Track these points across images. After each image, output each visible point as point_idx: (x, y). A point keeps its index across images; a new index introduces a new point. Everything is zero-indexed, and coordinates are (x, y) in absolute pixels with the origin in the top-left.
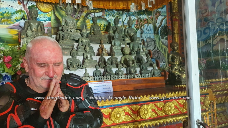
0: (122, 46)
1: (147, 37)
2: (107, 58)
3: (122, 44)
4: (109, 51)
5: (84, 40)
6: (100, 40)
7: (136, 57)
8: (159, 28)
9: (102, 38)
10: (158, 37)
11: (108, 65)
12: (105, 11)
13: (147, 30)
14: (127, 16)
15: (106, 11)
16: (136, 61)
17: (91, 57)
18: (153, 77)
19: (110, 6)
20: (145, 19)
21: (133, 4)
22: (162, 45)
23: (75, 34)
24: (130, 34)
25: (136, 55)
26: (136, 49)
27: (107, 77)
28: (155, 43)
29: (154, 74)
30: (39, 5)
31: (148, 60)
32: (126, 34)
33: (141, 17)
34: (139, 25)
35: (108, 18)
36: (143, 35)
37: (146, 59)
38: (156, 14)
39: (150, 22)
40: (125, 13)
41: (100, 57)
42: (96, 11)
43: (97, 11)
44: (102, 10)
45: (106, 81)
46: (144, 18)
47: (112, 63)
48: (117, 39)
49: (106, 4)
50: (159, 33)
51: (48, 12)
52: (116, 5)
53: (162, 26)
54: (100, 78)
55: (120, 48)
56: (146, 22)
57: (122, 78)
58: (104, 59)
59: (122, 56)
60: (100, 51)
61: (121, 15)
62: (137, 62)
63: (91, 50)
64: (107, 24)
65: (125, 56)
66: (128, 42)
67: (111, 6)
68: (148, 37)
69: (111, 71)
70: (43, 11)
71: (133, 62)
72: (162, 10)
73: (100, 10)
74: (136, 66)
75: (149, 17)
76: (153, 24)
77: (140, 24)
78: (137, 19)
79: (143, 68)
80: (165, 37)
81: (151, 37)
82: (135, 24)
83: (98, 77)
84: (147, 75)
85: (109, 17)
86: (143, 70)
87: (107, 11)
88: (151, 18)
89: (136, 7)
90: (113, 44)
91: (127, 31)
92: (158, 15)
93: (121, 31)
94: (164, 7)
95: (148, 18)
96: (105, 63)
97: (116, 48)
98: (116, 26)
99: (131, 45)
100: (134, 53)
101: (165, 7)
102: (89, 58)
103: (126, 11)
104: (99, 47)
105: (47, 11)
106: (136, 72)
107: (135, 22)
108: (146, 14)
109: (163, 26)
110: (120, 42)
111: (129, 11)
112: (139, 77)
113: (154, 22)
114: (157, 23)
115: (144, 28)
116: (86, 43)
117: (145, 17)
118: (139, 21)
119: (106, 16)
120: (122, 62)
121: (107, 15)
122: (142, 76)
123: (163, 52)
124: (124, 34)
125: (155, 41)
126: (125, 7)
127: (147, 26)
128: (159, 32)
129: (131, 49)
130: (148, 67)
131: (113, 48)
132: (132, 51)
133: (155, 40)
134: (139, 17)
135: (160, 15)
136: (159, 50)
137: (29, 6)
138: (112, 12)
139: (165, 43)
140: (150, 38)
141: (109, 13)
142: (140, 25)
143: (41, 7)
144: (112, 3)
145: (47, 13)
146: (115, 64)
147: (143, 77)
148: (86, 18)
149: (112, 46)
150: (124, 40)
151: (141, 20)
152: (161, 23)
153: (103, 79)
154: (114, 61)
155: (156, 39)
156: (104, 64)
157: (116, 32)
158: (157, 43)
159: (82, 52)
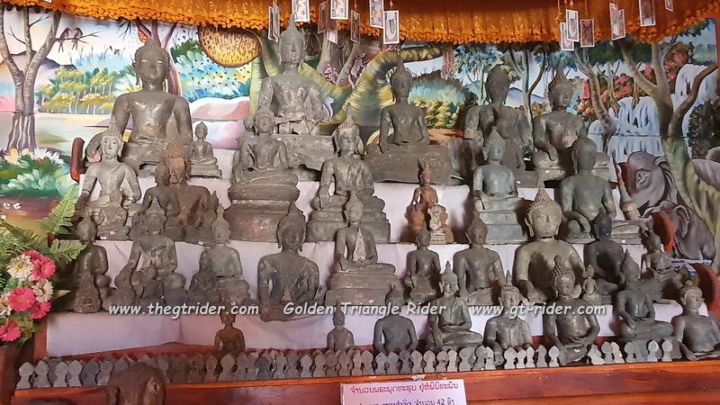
0: (520, 196)
1: (629, 153)
2: (446, 253)
3: (523, 185)
4: (460, 220)
5: (344, 171)
6: (420, 166)
7: (593, 250)
8: (683, 112)
9: (428, 158)
10: (680, 150)
11: (447, 295)
12: (456, 53)
13: (632, 120)
14: (543, 69)
15: (458, 51)
16: (591, 270)
17: (370, 247)
18: (684, 358)
19: (473, 30)
20: (622, 80)
21: (572, 14)
22: (699, 182)
23: (309, 145)
24: (560, 140)
25: (590, 239)
26: (592, 210)
27: (441, 356)
28: (665, 174)
29: (688, 342)
30: (211, 42)
31: (653, 265)
32: (543, 139)
33: (602, 69)
34: (594, 103)
35: (466, 80)
36: (614, 142)
37: (644, 258)
38: (670, 57)
39: (644, 88)
40: (538, 59)
41: (413, 247)
42: (418, 55)
43: (424, 53)
44: (441, 47)
45: (438, 376)
46: (618, 74)
47: (470, 280)
48: (498, 163)
49: (459, 23)
50: (685, 135)
51: (238, 66)
52: (498, 27)
53: (695, 105)
54: (405, 362)
55: (510, 204)
56: (627, 89)
57: (520, 361)
58: (434, 259)
59: (523, 244)
60: (419, 217)
61: (520, 64)
62: (596, 277)
63: (372, 215)
64: (463, 103)
65: (534, 247)
66: (551, 178)
67: (478, 30)
68: (636, 149)
69: (464, 322)
70: (224, 63)
71: (579, 279)
72: (696, 41)
73: (437, 51)
74: (592, 296)
75: (640, 69)
76: (654, 98)
77: (601, 97)
78: (586, 78)
79: (628, 307)
80: (711, 152)
81: (649, 152)
82: (579, 101)
83: (392, 355)
84: (654, 346)
85: (471, 75)
86: (631, 321)
87: (462, 52)
88: (648, 73)
89: (585, 30)
90: (478, 184)
91: (548, 126)
92: (678, 59)
93: (520, 127)
94: (705, 25)
95: (637, 73)
96: (435, 277)
97: (490, 203)
98: (497, 105)
99: (567, 190)
100: (582, 228)
101: (712, 26)
102: (360, 254)
103: (541, 50)
104: (415, 198)
105: (238, 62)
106: (592, 330)
107: (580, 91)
108: (625, 58)
109: (701, 105)
110: (512, 178)
111: (555, 46)
112: (609, 357)
113: (660, 91)
114: (673, 91)
115: (617, 113)
116: (355, 184)
117: (622, 68)
118: (595, 86)
119: (460, 71)
120: (523, 276)
121: (464, 68)
122: (625, 355)
123: (703, 213)
124: (531, 138)
125: (664, 166)
126: (536, 31)
127: (629, 107)
128: (685, 131)
129: (568, 206)
130: (655, 302)
131: (479, 205)
132: (569, 217)
133: (666, 163)
134: (595, 70)
135: (688, 59)
136: (684, 204)
137: (173, 46)
138: (482, 55)
139: (710, 174)
140: (643, 153)
141: (473, 58)
142: (598, 104)
143: (217, 48)
144: (483, 18)
145: (237, 69)
146: (483, 285)
147: (630, 359)
148: (380, 82)
149: (471, 195)
150: (531, 166)
151: (604, 84)
152: (693, 91)
153: (417, 366)
154: (483, 268)
155: (670, 160)
156: (428, 282)
157: (494, 132)
158: (676, 174)
159: (329, 225)
